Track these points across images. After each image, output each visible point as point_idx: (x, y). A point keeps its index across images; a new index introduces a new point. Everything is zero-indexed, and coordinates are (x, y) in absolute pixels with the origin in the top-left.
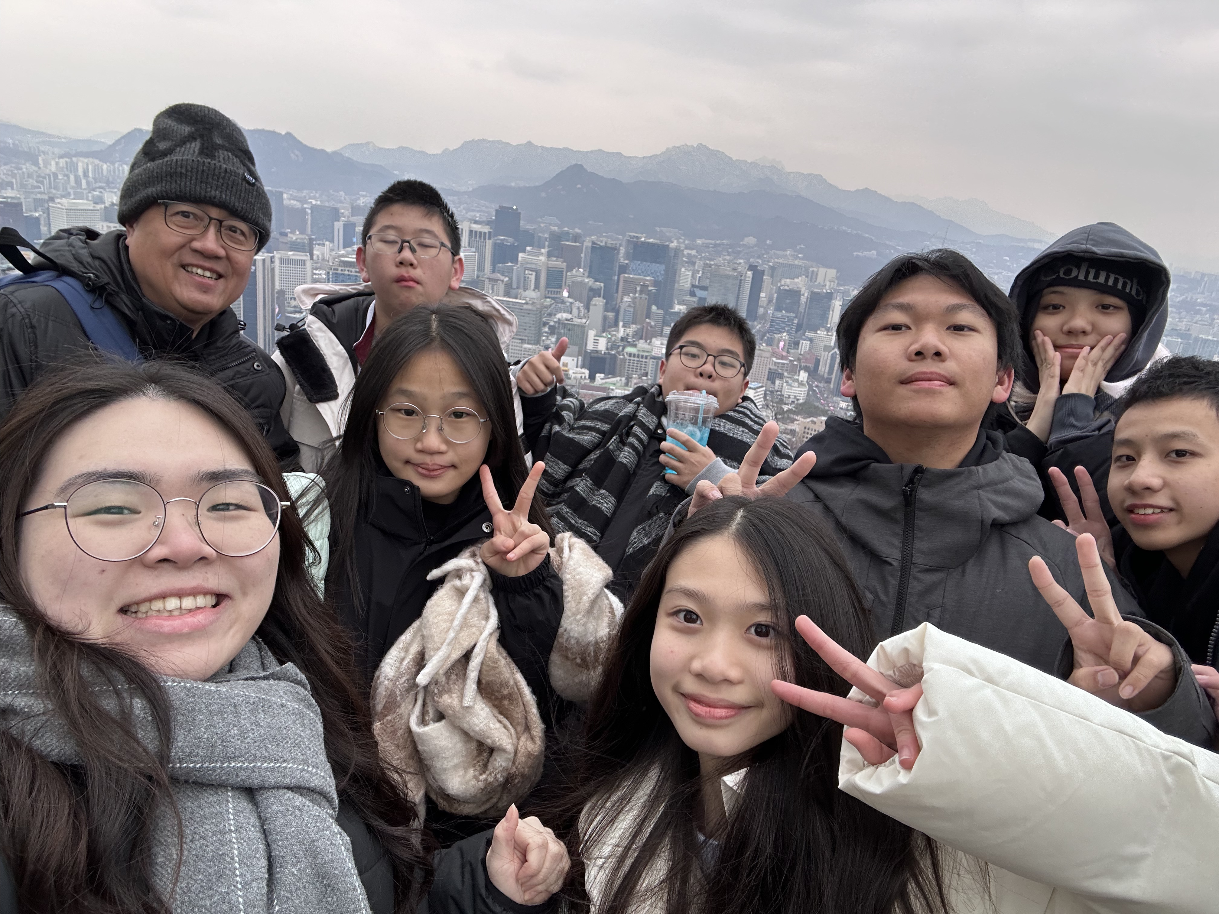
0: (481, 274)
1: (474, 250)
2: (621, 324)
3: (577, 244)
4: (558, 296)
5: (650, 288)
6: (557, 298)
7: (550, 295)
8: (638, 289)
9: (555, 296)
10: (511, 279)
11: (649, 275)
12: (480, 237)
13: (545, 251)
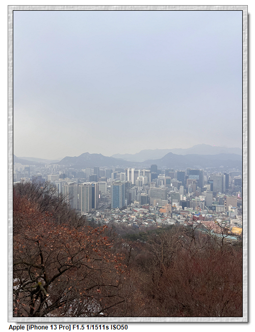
0: (149, 182)
1: (146, 176)
2: (189, 192)
3: (173, 172)
5: (196, 182)
6: (169, 186)
8: (192, 182)
10: (157, 183)
11: (195, 178)
12: (148, 173)
13: (164, 175)
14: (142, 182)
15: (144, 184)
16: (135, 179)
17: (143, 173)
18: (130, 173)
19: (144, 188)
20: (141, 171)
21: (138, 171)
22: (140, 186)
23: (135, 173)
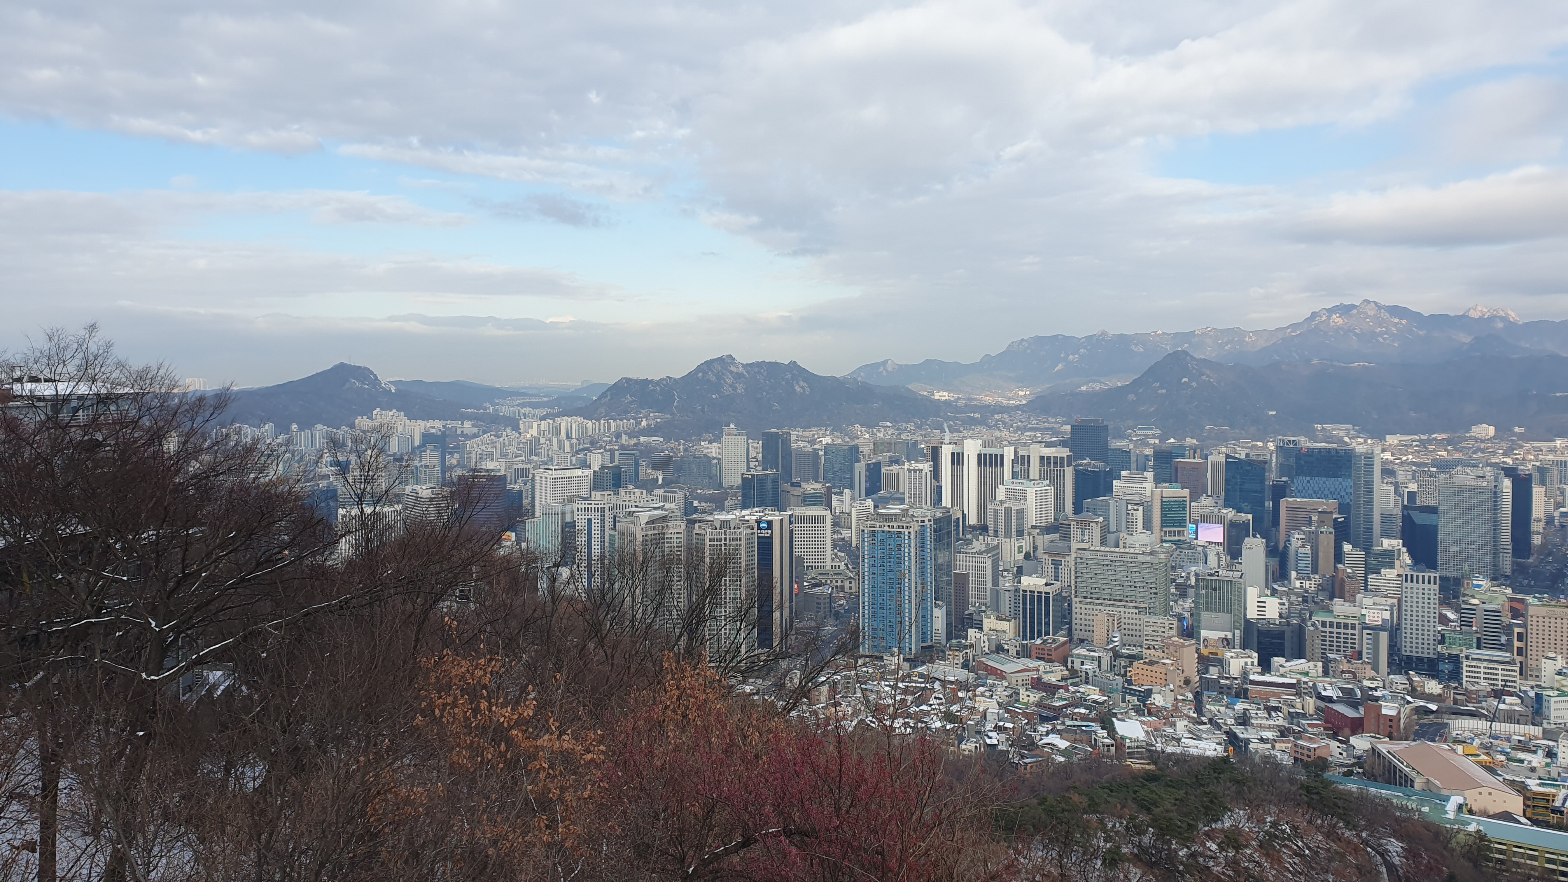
2: (1294, 574)
3: (1200, 460)
4: (1181, 538)
5: (1334, 516)
6: (1179, 540)
7: (1168, 538)
8: (1315, 518)
9: (1177, 538)
10: (1107, 519)
11: (1326, 497)
12: (1055, 463)
13: (1149, 475)
15: (1034, 527)
16: (986, 495)
17: (1029, 465)
18: (958, 464)
19: (1035, 548)
20: (1016, 452)
21: (1002, 456)
22: (1014, 533)
23: (985, 465)
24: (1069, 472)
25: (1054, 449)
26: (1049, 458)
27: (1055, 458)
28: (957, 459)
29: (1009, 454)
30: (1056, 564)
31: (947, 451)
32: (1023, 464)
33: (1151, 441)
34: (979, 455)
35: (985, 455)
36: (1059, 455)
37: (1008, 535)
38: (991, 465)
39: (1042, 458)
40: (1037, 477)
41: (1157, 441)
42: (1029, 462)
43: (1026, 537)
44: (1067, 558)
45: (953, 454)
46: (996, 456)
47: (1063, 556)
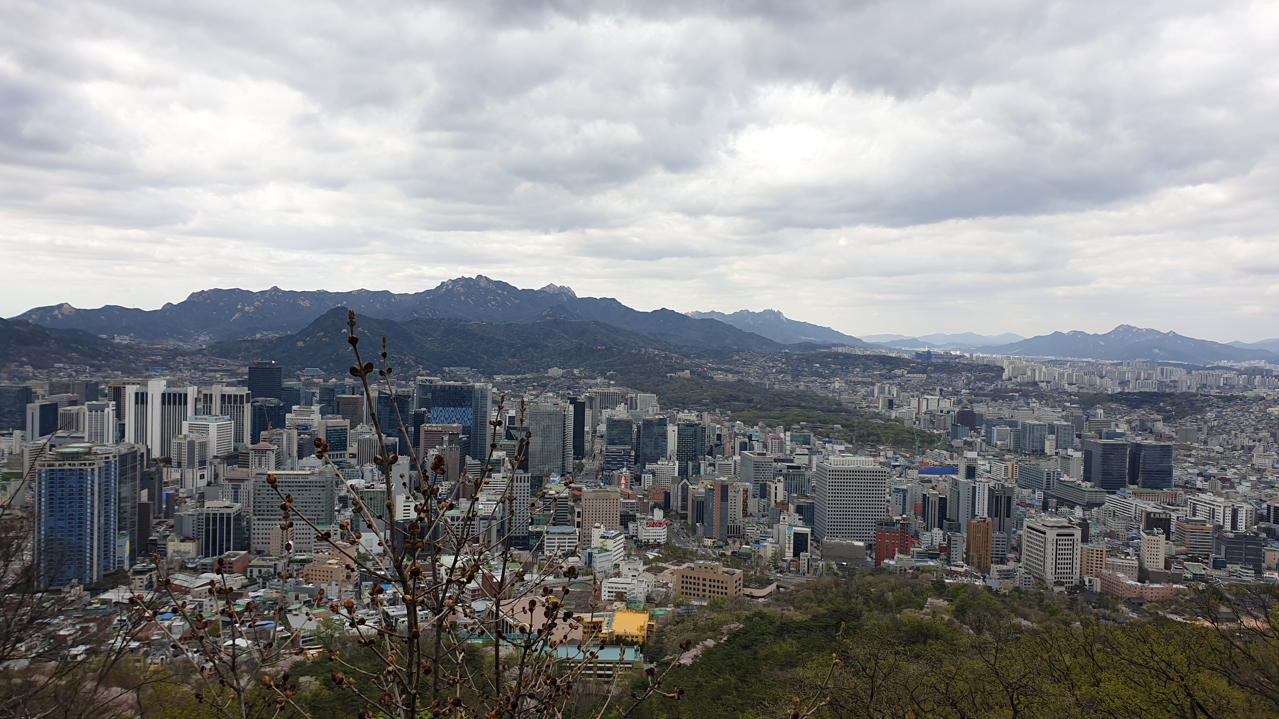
0: (240, 445)
1: (228, 417)
3: (358, 396)
4: (342, 459)
6: (341, 462)
8: (446, 438)
9: (339, 459)
10: (281, 447)
11: (454, 422)
12: (235, 401)
13: (316, 408)
14: (204, 446)
15: (215, 457)
16: (169, 429)
17: (211, 402)
18: (142, 403)
19: (216, 476)
20: (199, 392)
21: (186, 395)
22: (197, 464)
23: (169, 403)
24: (248, 408)
25: (234, 388)
26: (230, 396)
27: (236, 396)
28: (141, 399)
29: (192, 392)
30: (236, 489)
31: (130, 391)
32: (205, 402)
33: (316, 380)
34: (163, 395)
35: (169, 394)
36: (239, 393)
37: (191, 464)
38: (175, 404)
39: (223, 396)
40: (218, 412)
41: (321, 380)
42: (211, 400)
43: (208, 466)
44: (246, 483)
45: (137, 394)
46: (180, 395)
47: (242, 480)
